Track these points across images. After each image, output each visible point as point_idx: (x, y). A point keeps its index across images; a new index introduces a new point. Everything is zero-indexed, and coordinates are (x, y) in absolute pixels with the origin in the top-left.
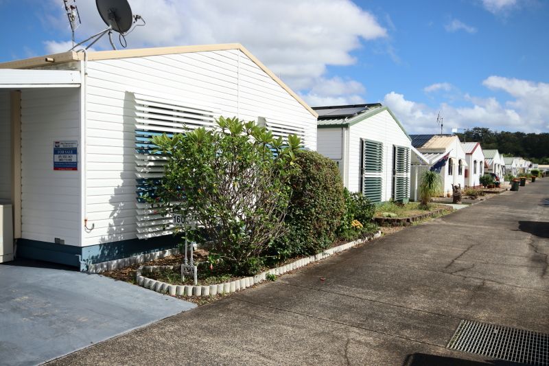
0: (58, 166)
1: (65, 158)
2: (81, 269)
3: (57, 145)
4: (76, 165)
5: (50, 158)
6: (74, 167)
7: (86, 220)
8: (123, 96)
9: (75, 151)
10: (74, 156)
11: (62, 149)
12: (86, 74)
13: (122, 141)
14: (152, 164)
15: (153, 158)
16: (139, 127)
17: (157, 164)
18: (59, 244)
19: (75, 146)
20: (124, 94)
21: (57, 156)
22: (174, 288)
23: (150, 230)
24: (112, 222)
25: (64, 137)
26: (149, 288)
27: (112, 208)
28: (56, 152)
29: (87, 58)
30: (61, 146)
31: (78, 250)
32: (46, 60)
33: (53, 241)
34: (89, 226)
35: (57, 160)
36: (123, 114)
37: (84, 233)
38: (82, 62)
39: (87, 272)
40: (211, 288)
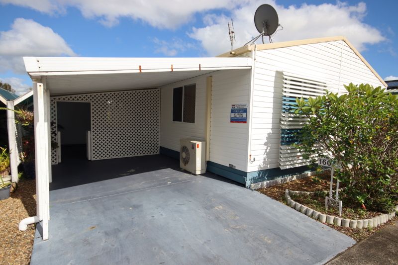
0: (233, 120)
1: (239, 115)
2: (247, 186)
3: (233, 107)
4: (246, 120)
5: (228, 115)
6: (244, 121)
7: (250, 156)
8: (274, 74)
9: (245, 111)
10: (245, 114)
11: (236, 110)
12: (255, 59)
13: (272, 104)
14: (291, 119)
15: (292, 116)
16: (285, 94)
17: (295, 120)
18: (232, 168)
19: (245, 107)
20: (275, 73)
21: (233, 114)
22: (324, 216)
23: (288, 163)
24: (265, 156)
25: (238, 102)
26: (300, 211)
27: (265, 147)
28: (232, 111)
29: (256, 49)
30: (236, 108)
31: (245, 174)
32: (231, 53)
33: (229, 166)
34: (252, 159)
35: (233, 116)
36: (273, 86)
37: (249, 164)
38: (253, 51)
39: (250, 188)
40: (358, 223)
